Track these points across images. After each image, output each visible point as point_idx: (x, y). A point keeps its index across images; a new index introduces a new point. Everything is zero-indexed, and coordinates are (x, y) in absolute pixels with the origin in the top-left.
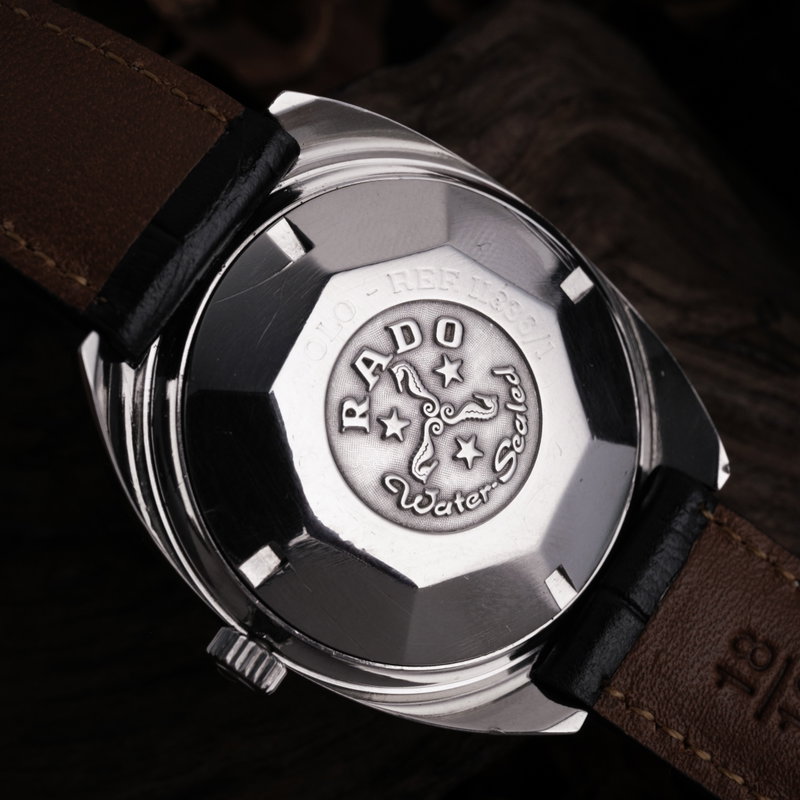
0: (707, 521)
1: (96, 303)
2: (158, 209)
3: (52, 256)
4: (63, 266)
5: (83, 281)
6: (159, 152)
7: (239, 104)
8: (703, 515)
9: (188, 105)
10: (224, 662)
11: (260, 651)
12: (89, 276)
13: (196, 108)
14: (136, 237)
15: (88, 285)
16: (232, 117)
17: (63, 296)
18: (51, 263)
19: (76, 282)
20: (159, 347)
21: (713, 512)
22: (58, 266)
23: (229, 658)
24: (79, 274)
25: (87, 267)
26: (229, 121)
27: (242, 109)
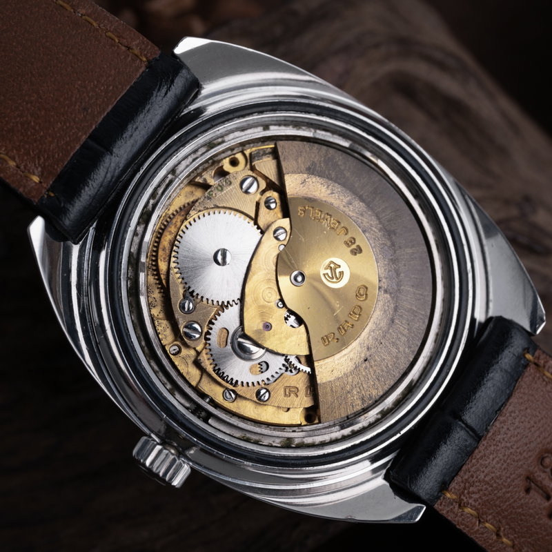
0: (528, 361)
1: (46, 196)
2: (94, 127)
3: (13, 159)
4: (22, 167)
5: (36, 179)
6: (96, 82)
7: (156, 48)
8: (525, 358)
9: (118, 46)
10: (144, 465)
11: (172, 457)
12: (41, 176)
13: (123, 48)
14: (78, 148)
15: (40, 182)
16: (151, 58)
17: (21, 190)
18: (12, 164)
19: (32, 180)
20: (96, 229)
21: (533, 355)
22: (18, 167)
23: (148, 463)
24: (34, 174)
25: (40, 169)
26: (149, 61)
27: (159, 52)
